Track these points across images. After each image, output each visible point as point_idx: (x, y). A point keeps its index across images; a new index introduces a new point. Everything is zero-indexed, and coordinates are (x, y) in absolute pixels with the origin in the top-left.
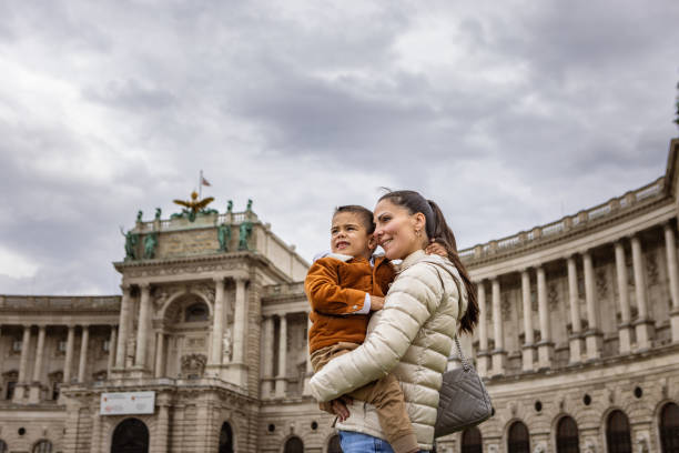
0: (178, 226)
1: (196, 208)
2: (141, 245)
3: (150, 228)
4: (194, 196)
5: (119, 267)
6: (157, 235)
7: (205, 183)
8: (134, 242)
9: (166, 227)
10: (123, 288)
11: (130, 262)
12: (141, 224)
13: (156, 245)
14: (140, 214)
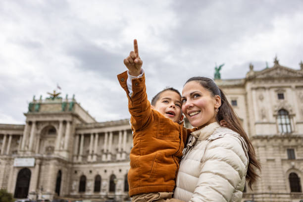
0: (48, 101)
1: (55, 96)
2: (34, 108)
3: (38, 102)
4: (54, 92)
5: (25, 115)
6: (40, 104)
7: (59, 88)
8: (31, 106)
9: (43, 102)
10: (27, 122)
11: (30, 113)
12: (34, 100)
13: (39, 108)
14: (34, 97)
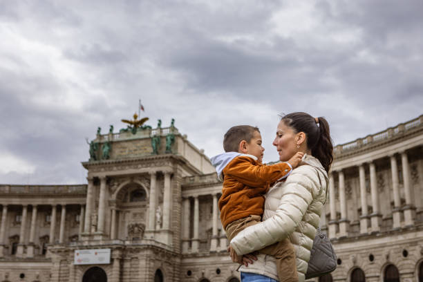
0: (125, 137)
1: (137, 125)
2: (100, 150)
3: (106, 139)
4: (135, 117)
5: (86, 166)
6: (110, 144)
7: (142, 108)
8: (95, 148)
9: (116, 138)
10: (89, 179)
12: (100, 136)
13: (110, 151)
14: (99, 130)
